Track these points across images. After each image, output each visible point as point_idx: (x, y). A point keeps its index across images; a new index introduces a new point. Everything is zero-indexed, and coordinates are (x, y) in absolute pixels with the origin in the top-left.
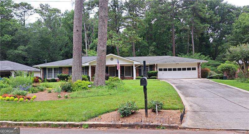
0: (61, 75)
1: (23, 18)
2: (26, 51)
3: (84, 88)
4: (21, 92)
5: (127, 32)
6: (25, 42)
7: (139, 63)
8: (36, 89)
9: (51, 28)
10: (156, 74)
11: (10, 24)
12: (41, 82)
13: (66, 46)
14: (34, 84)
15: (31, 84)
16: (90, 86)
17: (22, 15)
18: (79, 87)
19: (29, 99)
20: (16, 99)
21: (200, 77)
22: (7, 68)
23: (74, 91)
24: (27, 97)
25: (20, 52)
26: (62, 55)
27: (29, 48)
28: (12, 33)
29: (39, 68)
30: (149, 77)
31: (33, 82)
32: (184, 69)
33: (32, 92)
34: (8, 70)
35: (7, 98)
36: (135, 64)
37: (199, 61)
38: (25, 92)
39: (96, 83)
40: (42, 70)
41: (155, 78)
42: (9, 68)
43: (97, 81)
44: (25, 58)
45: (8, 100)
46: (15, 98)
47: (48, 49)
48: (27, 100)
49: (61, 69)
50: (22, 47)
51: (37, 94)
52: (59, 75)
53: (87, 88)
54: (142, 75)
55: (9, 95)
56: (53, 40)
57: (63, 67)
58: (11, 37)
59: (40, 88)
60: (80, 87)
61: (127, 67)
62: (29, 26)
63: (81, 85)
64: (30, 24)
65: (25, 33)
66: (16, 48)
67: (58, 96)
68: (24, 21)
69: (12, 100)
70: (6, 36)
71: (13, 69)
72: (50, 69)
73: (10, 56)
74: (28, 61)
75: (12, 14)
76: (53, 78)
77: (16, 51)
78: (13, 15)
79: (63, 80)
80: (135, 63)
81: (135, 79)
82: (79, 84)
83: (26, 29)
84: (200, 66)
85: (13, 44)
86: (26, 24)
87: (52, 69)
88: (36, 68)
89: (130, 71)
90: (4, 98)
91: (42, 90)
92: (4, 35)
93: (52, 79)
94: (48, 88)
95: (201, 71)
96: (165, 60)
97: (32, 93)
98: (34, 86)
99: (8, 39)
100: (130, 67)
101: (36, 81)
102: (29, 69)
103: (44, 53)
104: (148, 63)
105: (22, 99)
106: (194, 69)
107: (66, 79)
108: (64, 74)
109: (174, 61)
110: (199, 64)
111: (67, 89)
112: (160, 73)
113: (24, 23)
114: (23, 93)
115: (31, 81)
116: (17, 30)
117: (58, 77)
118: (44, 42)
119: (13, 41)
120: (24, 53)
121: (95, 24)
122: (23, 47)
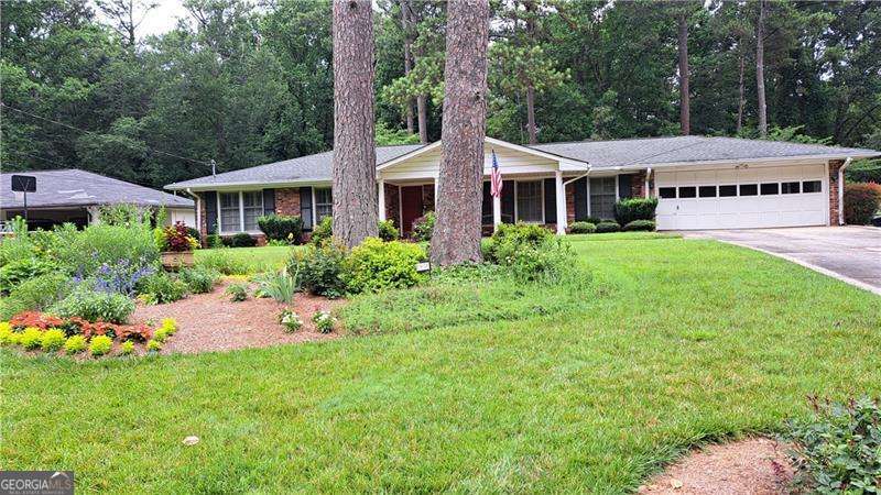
0: (271, 218)
1: (126, 19)
2: (141, 135)
3: (401, 275)
4: (103, 302)
5: (510, 53)
6: (138, 107)
7: (581, 167)
8: (178, 283)
9: (225, 55)
10: (648, 211)
11: (81, 40)
12: (198, 248)
13: (278, 116)
14: (169, 260)
15: (152, 258)
16: (425, 266)
17: (122, 10)
18: (377, 270)
19: (139, 338)
20: (75, 341)
21: (841, 222)
22: (73, 194)
23: (353, 292)
24: (131, 328)
25: (120, 139)
26: (268, 150)
27: (153, 126)
28: (89, 74)
29: (187, 196)
30: (623, 226)
31: (164, 249)
32: (769, 189)
33: (159, 297)
34: (80, 202)
35: (32, 334)
36: (564, 173)
37: (837, 152)
38: (121, 301)
39: (445, 252)
40: (199, 202)
41: (650, 228)
42: (81, 197)
43: (449, 244)
44: (139, 162)
45: (36, 347)
46: (70, 333)
47: (217, 127)
48: (129, 345)
49: (269, 195)
50: (126, 123)
51: (180, 305)
52: (263, 218)
53: (415, 276)
54: (589, 214)
55: (44, 317)
56: (232, 96)
57: (279, 190)
58: (87, 86)
59: (197, 276)
60: (380, 275)
61: (526, 183)
62: (149, 48)
63: (388, 265)
64: (152, 41)
65: (134, 73)
66: (106, 126)
67: (286, 319)
68: (131, 31)
69: (56, 347)
70: (70, 81)
71: (96, 201)
72: (229, 198)
73: (88, 157)
74: (150, 170)
75: (90, 8)
76: (243, 231)
77: (108, 138)
78: (92, 11)
79: (279, 240)
80: (567, 166)
81: (563, 233)
82: (378, 258)
83: (138, 60)
84: (841, 174)
85: (94, 114)
86: (136, 41)
87: (236, 195)
88: (180, 193)
89: (541, 198)
90: (15, 337)
91: (204, 288)
92: (62, 82)
93: (237, 237)
94: (228, 273)
95: (844, 196)
96: (689, 153)
97: (160, 302)
98: (167, 268)
99: (78, 94)
100: (539, 182)
101: (177, 244)
102: (151, 198)
103: (203, 142)
104: (618, 168)
105: (101, 341)
106: (811, 187)
107: (291, 236)
108: (281, 216)
109: (727, 156)
110: (836, 166)
111: (320, 284)
112: (664, 206)
113: (132, 38)
114: (111, 308)
115: (156, 245)
116: (104, 60)
117: (262, 226)
118: (203, 100)
119: (97, 101)
120: (133, 145)
121: (380, 33)
122: (131, 120)
